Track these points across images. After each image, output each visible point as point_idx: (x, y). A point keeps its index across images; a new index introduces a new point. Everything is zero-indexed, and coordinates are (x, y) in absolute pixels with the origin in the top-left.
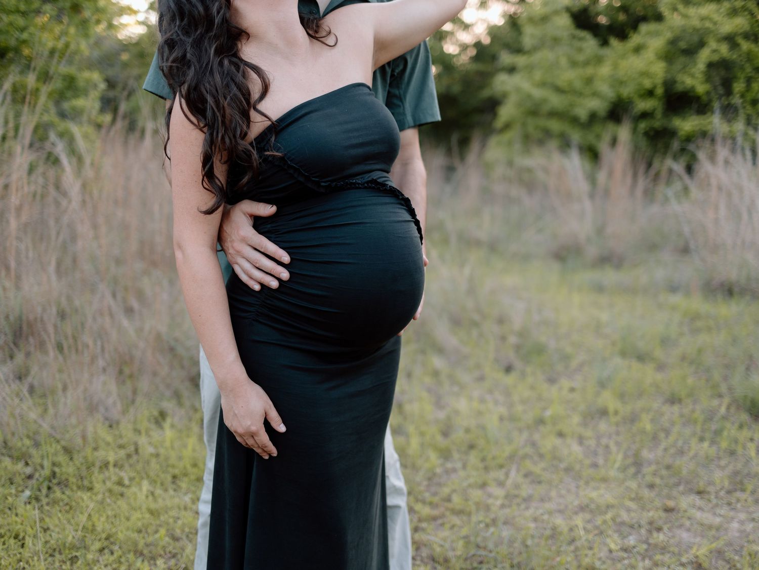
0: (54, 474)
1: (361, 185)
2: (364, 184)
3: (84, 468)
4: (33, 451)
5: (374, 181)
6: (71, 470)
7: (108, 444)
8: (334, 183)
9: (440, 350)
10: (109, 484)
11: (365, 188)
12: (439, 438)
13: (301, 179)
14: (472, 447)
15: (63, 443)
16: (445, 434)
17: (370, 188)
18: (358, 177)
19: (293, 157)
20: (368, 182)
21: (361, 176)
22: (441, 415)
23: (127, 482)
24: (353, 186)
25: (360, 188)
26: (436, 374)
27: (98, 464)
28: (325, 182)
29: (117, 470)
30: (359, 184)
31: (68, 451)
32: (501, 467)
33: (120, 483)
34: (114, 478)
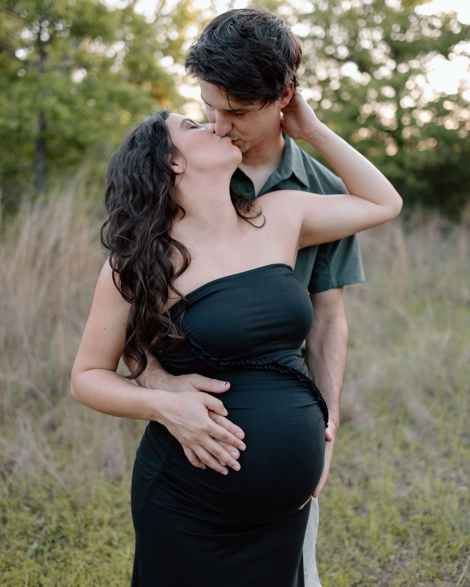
0: (59, 529)
1: (261, 366)
2: (264, 366)
3: (83, 525)
4: (47, 505)
5: (275, 364)
6: (72, 526)
7: (107, 502)
8: (235, 363)
9: (412, 422)
10: (101, 543)
11: (265, 370)
12: (398, 519)
13: (202, 358)
14: (429, 532)
15: (72, 499)
16: (405, 514)
17: (269, 370)
18: (260, 357)
19: (196, 336)
20: (268, 365)
21: (262, 357)
22: (404, 493)
23: (115, 543)
24: (253, 367)
25: (260, 370)
26: (405, 446)
27: (95, 521)
28: (225, 362)
29: (110, 529)
30: (259, 366)
31: (74, 507)
32: (454, 558)
33: (110, 544)
34: (106, 538)
